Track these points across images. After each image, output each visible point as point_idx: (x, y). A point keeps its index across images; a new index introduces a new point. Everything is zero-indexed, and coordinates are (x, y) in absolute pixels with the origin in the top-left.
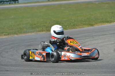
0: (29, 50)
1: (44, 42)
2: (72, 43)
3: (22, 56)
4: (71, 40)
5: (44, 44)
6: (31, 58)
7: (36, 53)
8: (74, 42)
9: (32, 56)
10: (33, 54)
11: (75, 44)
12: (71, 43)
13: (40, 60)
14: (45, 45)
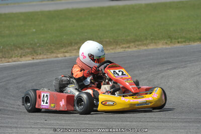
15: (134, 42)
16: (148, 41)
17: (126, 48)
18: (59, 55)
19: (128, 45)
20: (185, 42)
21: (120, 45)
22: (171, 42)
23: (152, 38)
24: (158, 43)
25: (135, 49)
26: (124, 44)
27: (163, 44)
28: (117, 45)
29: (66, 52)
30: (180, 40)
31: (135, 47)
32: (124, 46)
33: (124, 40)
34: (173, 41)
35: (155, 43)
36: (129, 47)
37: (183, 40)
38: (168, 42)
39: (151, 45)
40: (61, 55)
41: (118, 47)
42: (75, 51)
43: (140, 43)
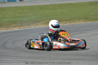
0: (31, 40)
1: (43, 34)
2: (64, 34)
3: (26, 45)
4: (64, 32)
5: (42, 36)
6: (32, 46)
7: (35, 43)
8: (66, 34)
9: (32, 45)
10: (33, 44)
11: (66, 35)
12: (62, 35)
13: (37, 48)
14: (44, 36)
15: (69, 21)
16: (76, 20)
17: (64, 23)
18: (32, 27)
19: (66, 22)
20: (93, 20)
21: (62, 22)
22: (86, 21)
23: (78, 19)
24: (80, 21)
25: (68, 24)
26: (64, 21)
27: (83, 22)
28: (60, 22)
29: (36, 25)
30: (91, 20)
31: (69, 23)
32: (64, 22)
33: (64, 20)
34: (88, 20)
35: (79, 21)
36: (66, 23)
37: (92, 20)
38: (85, 21)
39: (77, 22)
40: (33, 26)
41: (61, 23)
42: (40, 25)
43: (72, 21)
